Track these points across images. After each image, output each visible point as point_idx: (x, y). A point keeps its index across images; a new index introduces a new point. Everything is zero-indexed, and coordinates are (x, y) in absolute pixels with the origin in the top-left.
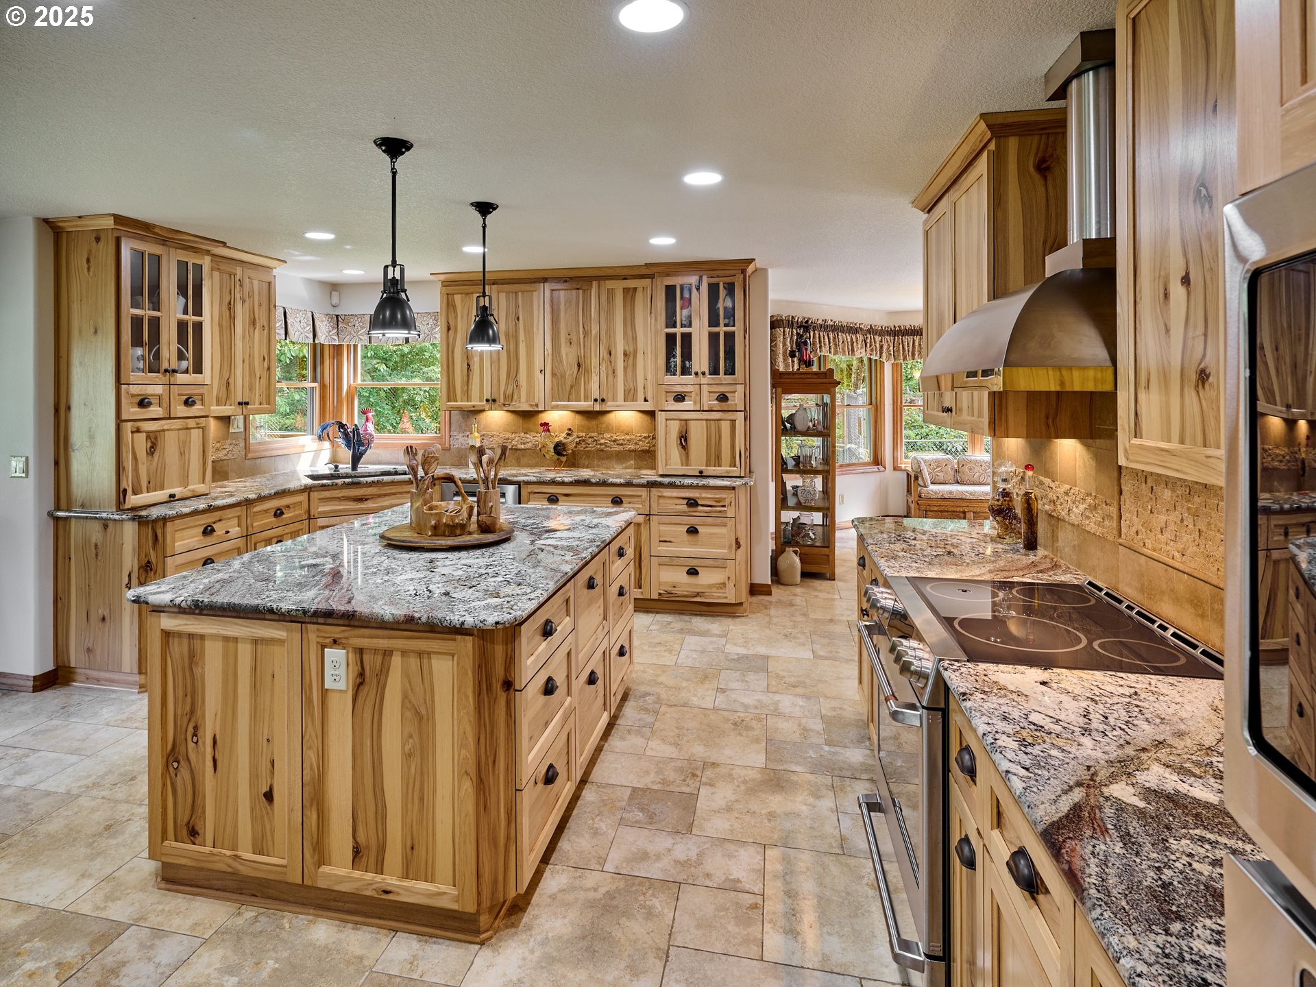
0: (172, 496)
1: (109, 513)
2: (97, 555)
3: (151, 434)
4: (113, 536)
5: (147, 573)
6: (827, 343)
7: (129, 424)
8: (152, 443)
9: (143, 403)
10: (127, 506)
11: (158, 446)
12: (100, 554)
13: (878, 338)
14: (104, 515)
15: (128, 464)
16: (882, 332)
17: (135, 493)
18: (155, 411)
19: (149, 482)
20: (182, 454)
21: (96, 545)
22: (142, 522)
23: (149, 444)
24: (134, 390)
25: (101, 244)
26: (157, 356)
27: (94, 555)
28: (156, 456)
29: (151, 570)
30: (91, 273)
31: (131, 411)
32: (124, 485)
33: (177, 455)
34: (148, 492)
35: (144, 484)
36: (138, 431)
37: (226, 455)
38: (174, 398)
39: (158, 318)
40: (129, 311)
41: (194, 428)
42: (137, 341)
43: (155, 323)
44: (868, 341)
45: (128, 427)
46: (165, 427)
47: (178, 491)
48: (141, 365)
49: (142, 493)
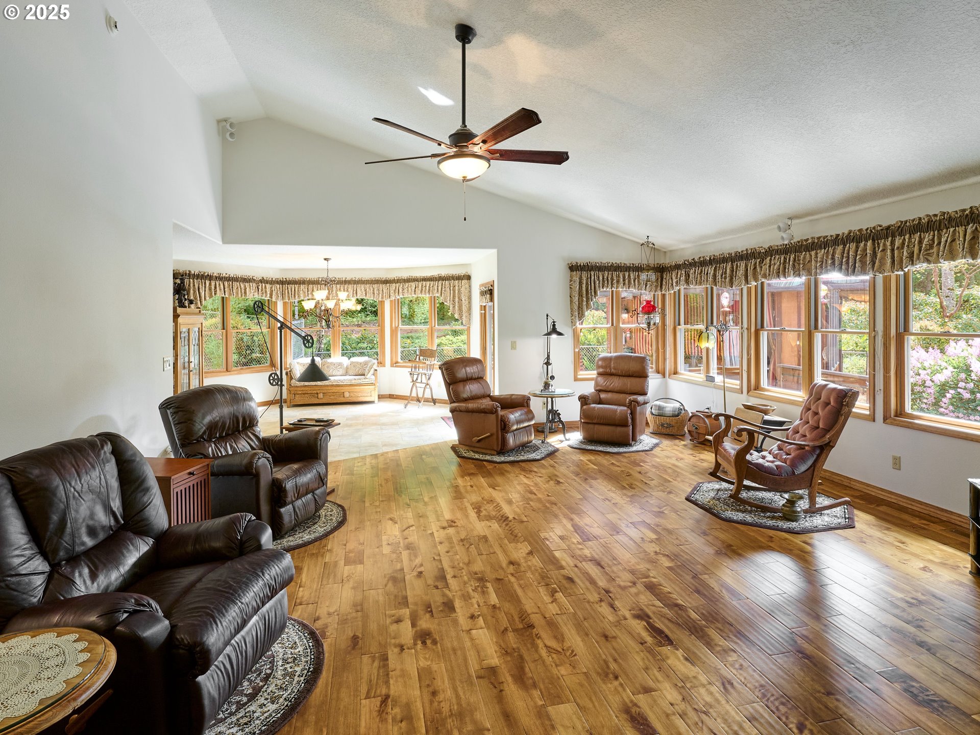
6: (223, 289)
13: (268, 286)
16: (272, 282)
44: (260, 287)
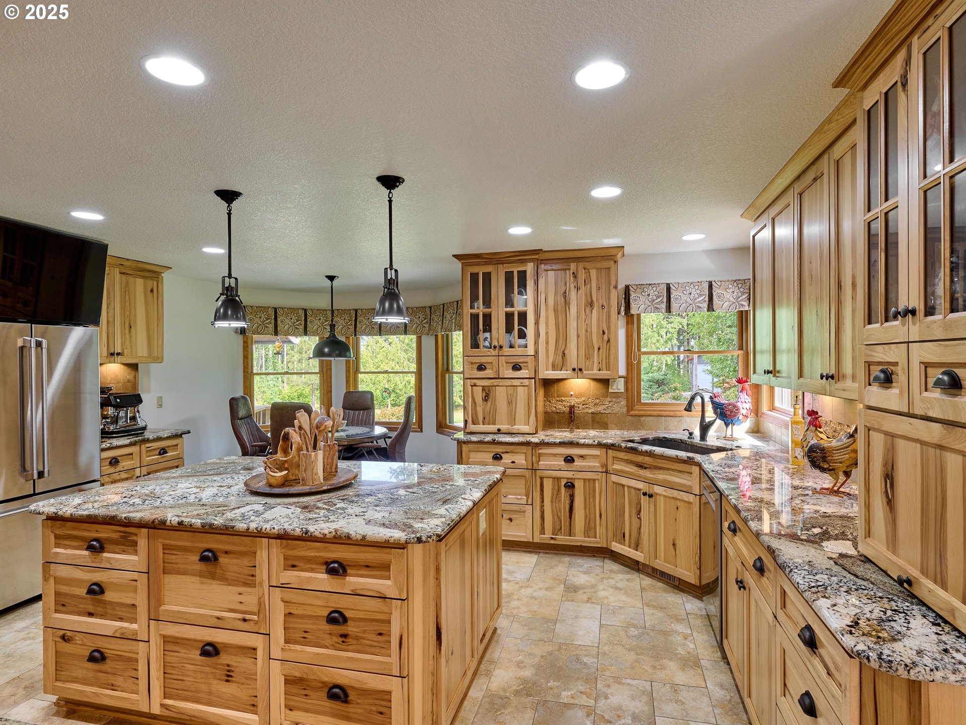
0: (499, 430)
3: (486, 388)
7: (471, 381)
8: (486, 393)
9: (480, 368)
10: (468, 431)
11: (491, 396)
17: (474, 423)
18: (488, 373)
19: (484, 419)
20: (510, 403)
23: (484, 394)
24: (475, 360)
28: (489, 403)
31: (472, 373)
33: (505, 403)
34: (483, 424)
35: (481, 419)
36: (475, 385)
37: (605, 410)
38: (502, 365)
39: (490, 313)
40: (468, 311)
41: (519, 386)
43: (488, 316)
45: (470, 383)
46: (495, 384)
47: (504, 427)
49: (479, 424)
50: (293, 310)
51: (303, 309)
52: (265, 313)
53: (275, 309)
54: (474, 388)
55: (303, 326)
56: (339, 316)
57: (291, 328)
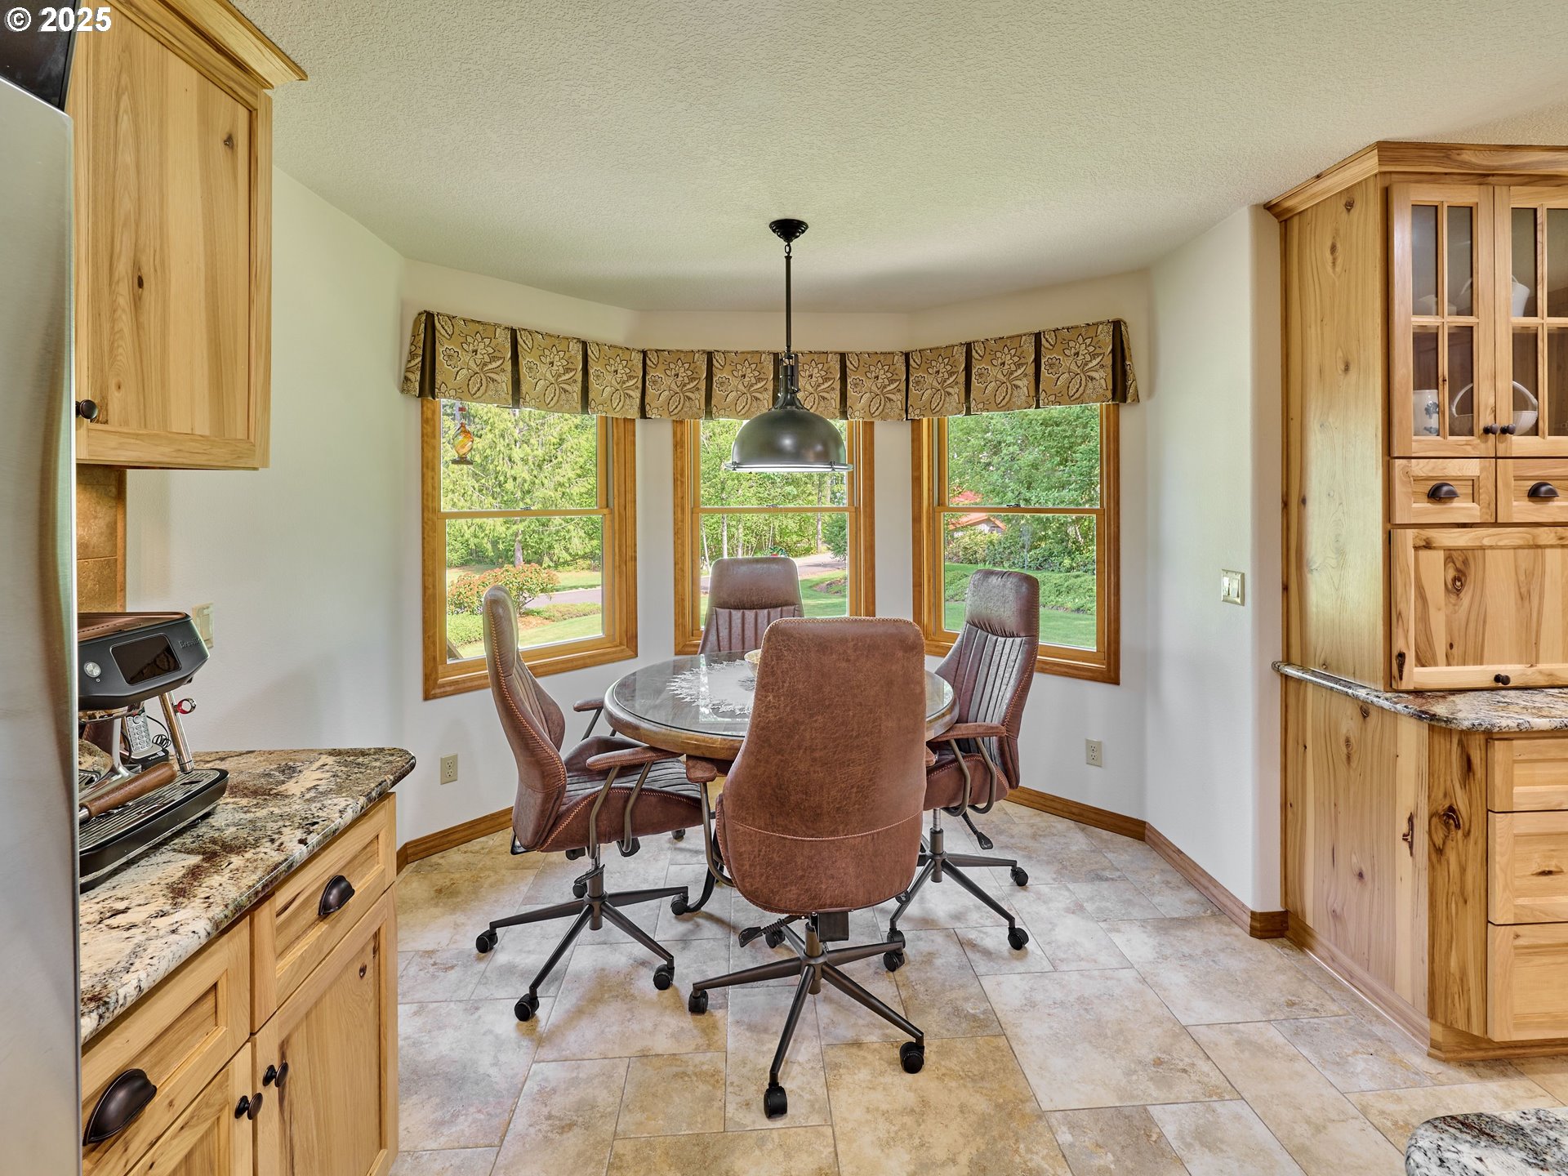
0: (1503, 679)
1: (1369, 692)
2: (1349, 757)
3: (1455, 554)
4: (1377, 736)
5: (1449, 830)
7: (1410, 533)
8: (1458, 570)
9: (1438, 493)
10: (1406, 684)
11: (1471, 578)
12: (1355, 758)
14: (1362, 693)
15: (1408, 605)
17: (1421, 662)
18: (1463, 508)
19: (1451, 646)
20: (1524, 597)
21: (1348, 741)
22: (1437, 726)
23: (1451, 573)
24: (1420, 468)
25: (1355, 212)
26: (1468, 406)
27: (1344, 757)
28: (1466, 596)
29: (1458, 826)
30: (1338, 269)
31: (1413, 508)
32: (1399, 645)
33: (1511, 597)
34: (1449, 664)
35: (1441, 648)
36: (1428, 546)
38: (1506, 484)
39: (1470, 330)
40: (1407, 321)
41: (1551, 546)
42: (1426, 378)
43: (1464, 338)
45: (1408, 538)
46: (1487, 542)
47: (1514, 666)
48: (1433, 422)
49: (1436, 664)
50: (556, 340)
51: (579, 340)
52: (487, 341)
53: (513, 332)
54: (1423, 553)
55: (579, 384)
56: (661, 367)
57: (551, 389)
